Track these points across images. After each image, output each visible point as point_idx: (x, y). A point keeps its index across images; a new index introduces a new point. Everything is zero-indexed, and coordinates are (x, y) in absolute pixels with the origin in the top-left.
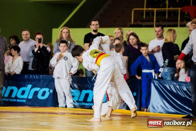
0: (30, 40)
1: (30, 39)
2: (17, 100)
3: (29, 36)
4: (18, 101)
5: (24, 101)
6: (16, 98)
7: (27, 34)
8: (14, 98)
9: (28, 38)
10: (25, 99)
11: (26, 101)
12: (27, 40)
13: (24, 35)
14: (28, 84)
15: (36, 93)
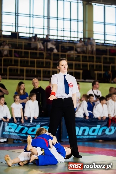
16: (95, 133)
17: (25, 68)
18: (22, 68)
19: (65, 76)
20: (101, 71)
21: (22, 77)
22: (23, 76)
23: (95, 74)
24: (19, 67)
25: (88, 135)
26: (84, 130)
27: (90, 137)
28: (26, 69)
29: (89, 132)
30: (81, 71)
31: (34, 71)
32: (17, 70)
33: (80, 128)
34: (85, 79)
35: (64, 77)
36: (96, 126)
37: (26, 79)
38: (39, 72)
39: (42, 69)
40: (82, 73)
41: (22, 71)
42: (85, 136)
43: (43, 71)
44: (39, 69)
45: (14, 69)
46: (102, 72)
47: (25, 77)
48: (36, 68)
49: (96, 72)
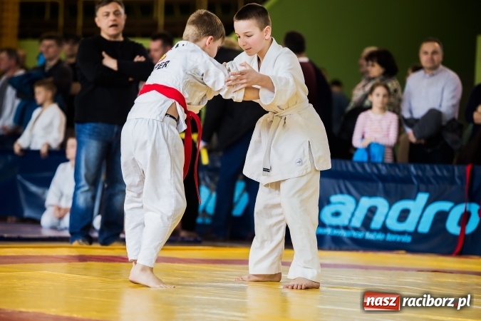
0: (441, 70)
1: (441, 67)
2: (386, 237)
3: (438, 58)
4: (390, 237)
5: (407, 239)
6: (384, 229)
7: (434, 52)
8: (377, 231)
9: (436, 63)
10: (409, 234)
11: (413, 239)
12: (434, 68)
13: (426, 53)
14: (419, 191)
15: (441, 217)
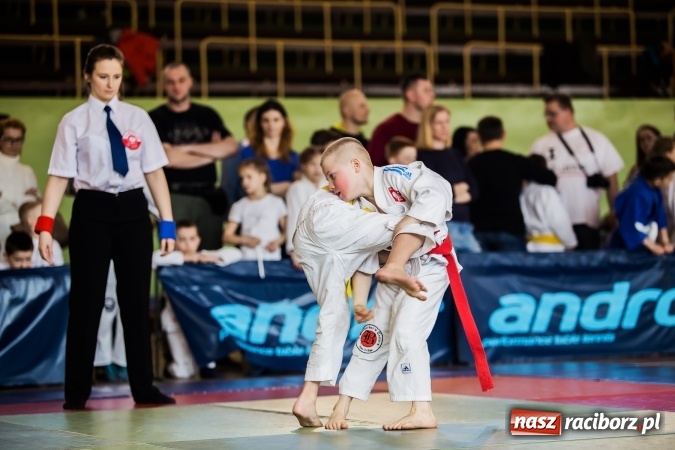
16: (611, 322)
17: (280, 45)
18: (266, 42)
19: (108, 109)
20: (626, 42)
21: (266, 86)
22: (274, 79)
23: (600, 59)
24: (253, 42)
25: (579, 330)
26: (560, 310)
27: (587, 339)
28: (285, 46)
29: (580, 314)
30: (536, 50)
31: (320, 56)
32: (245, 54)
33: (538, 300)
34: (554, 84)
35: (105, 115)
36: (610, 290)
37: (289, 95)
38: (343, 59)
39: (356, 46)
40: (542, 59)
41: (267, 57)
42: (562, 334)
43: (363, 56)
44: (343, 45)
45: (232, 53)
46: (634, 50)
47: (281, 86)
48: (328, 44)
49: (604, 50)
